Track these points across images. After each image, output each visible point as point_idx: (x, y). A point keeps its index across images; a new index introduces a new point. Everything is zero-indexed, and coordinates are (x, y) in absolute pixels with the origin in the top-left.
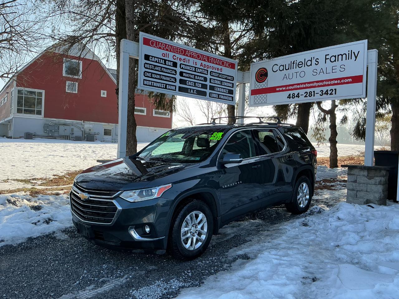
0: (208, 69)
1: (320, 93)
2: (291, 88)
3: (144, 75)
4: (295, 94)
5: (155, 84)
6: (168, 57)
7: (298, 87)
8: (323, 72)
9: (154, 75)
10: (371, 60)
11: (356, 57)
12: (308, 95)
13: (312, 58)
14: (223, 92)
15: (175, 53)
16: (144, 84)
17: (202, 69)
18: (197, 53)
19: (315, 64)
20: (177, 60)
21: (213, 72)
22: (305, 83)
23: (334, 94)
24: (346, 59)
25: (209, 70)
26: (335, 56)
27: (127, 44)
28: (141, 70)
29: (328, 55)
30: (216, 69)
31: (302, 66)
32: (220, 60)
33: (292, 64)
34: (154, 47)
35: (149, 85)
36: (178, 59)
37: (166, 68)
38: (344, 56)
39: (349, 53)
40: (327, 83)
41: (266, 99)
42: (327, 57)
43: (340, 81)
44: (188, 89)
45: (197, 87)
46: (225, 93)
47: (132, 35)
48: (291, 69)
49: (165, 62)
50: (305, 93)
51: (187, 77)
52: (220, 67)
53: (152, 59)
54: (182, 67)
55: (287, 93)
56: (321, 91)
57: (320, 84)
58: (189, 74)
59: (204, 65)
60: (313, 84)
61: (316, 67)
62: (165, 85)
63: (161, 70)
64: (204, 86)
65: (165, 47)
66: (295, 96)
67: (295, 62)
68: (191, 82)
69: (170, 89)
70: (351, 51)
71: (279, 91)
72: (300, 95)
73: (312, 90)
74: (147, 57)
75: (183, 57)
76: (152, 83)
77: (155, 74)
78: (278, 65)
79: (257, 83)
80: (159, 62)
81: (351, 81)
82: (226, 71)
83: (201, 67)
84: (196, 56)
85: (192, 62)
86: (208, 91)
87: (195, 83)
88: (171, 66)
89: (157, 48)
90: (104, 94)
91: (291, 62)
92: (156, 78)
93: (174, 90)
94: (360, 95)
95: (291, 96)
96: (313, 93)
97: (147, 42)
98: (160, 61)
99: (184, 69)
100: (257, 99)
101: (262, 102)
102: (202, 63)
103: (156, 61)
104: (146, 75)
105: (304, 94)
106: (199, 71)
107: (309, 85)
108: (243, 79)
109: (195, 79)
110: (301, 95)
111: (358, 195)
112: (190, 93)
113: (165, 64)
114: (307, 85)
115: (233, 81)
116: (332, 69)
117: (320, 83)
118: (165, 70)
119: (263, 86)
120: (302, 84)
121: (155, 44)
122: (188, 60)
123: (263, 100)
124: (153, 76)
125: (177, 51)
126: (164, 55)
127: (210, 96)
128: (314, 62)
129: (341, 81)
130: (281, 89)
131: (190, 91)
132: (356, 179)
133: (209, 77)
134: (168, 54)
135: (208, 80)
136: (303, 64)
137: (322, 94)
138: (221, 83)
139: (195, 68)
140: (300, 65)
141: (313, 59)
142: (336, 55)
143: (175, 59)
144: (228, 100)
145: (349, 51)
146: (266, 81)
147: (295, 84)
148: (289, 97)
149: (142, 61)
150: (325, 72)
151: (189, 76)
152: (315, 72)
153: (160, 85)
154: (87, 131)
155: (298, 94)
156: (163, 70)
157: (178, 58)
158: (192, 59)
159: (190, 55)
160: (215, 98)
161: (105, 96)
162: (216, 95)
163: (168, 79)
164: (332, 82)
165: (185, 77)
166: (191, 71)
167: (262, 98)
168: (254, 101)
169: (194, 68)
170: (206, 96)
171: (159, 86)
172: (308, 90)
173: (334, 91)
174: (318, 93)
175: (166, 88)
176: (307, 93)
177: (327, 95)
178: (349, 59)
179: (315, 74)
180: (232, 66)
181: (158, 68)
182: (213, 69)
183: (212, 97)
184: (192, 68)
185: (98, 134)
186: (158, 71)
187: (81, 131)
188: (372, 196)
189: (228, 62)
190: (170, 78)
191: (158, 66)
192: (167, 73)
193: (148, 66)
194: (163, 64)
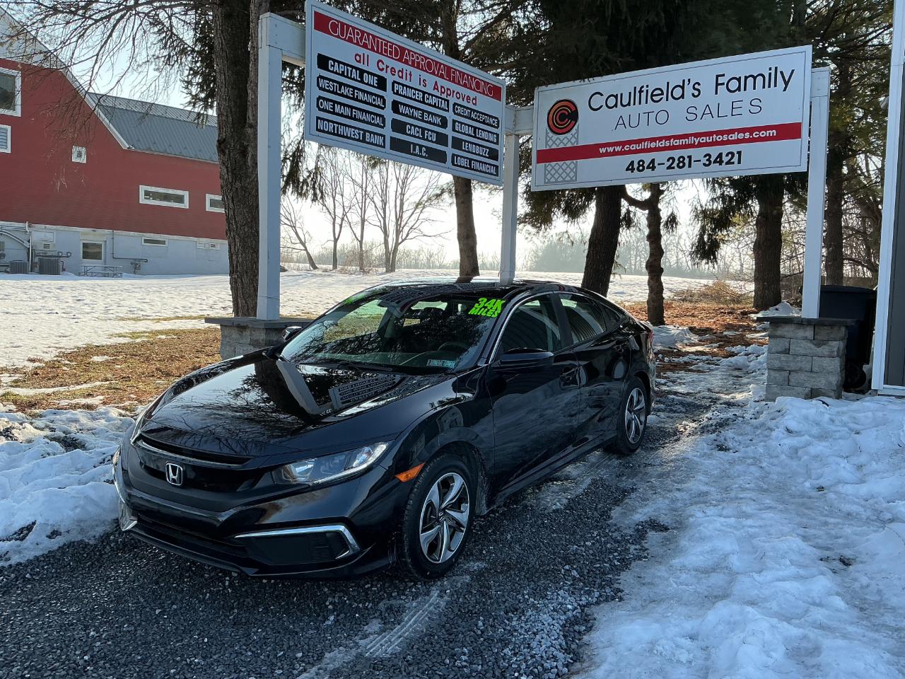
0: (449, 98)
1: (704, 160)
2: (634, 147)
3: (318, 106)
4: (644, 162)
5: (341, 129)
6: (368, 65)
7: (653, 145)
8: (711, 113)
9: (339, 106)
10: (819, 90)
11: (786, 83)
12: (675, 165)
13: (684, 81)
14: (479, 155)
15: (381, 53)
16: (317, 130)
17: (436, 97)
18: (426, 58)
19: (693, 95)
20: (387, 72)
21: (459, 105)
22: (668, 138)
23: (736, 162)
24: (764, 87)
25: (452, 100)
26: (739, 80)
27: (276, 26)
28: (311, 93)
29: (723, 75)
30: (465, 98)
31: (662, 98)
32: (472, 77)
33: (638, 94)
34: (338, 37)
35: (328, 132)
36: (389, 69)
37: (364, 92)
38: (760, 79)
39: (770, 74)
40: (719, 138)
41: (576, 173)
42: (721, 80)
43: (751, 134)
44: (410, 143)
45: (427, 140)
46: (482, 156)
47: (264, 4)
48: (634, 104)
49: (361, 77)
50: (668, 160)
51: (406, 115)
52: (472, 94)
53: (333, 66)
54: (398, 91)
55: (627, 159)
56: (705, 156)
57: (704, 140)
58: (412, 107)
59: (442, 87)
60: (687, 140)
61: (695, 101)
62: (362, 132)
63: (353, 94)
64: (442, 139)
65: (361, 39)
66: (646, 165)
67: (644, 89)
68: (415, 126)
69: (372, 144)
70: (776, 68)
71: (607, 154)
72: (656, 165)
73: (685, 153)
74: (323, 62)
75: (399, 66)
76: (334, 126)
77: (341, 104)
78: (602, 95)
79: (551, 134)
80: (349, 76)
81: (775, 135)
82: (485, 104)
83: (435, 93)
84: (424, 64)
85: (416, 77)
86: (449, 150)
87: (423, 130)
88: (373, 86)
89: (344, 39)
90: (80, 155)
91: (635, 88)
92: (342, 115)
93: (381, 146)
94: (796, 166)
95: (636, 166)
96: (687, 161)
97: (322, 23)
98: (351, 71)
99: (400, 95)
100: (553, 172)
101: (564, 179)
102: (436, 83)
104: (322, 105)
105: (665, 161)
106: (430, 101)
107: (678, 142)
108: (515, 125)
109: (423, 120)
110: (659, 164)
111: (792, 380)
112: (412, 154)
113: (362, 82)
114: (673, 142)
115: (497, 127)
116: (733, 108)
117: (704, 138)
118: (361, 95)
119: (565, 141)
120: (660, 139)
121: (339, 30)
122: (408, 73)
123: (568, 175)
124: (337, 108)
125: (386, 51)
126: (358, 58)
127: (453, 163)
129: (753, 134)
130: (611, 149)
131: (414, 150)
132: (787, 345)
133: (450, 116)
134: (368, 56)
135: (450, 124)
136: (662, 94)
137: (707, 163)
138: (475, 132)
139: (424, 93)
140: (656, 95)
141: (686, 82)
142: (740, 77)
143: (382, 70)
144: (488, 173)
145: (770, 69)
146: (573, 131)
147: (644, 140)
148: (630, 168)
149: (312, 71)
150: (715, 114)
151: (411, 112)
152: (691, 114)
153: (353, 133)
154: (40, 248)
155: (653, 161)
156: (357, 96)
157: (387, 67)
158: (416, 73)
159: (413, 61)
160: (463, 167)
161: (83, 160)
162: (466, 160)
164: (731, 137)
165: (402, 114)
166: (415, 100)
167: (564, 171)
168: (545, 175)
169: (420, 93)
170: (444, 161)
171: (349, 136)
172: (676, 154)
173: (737, 156)
174: (700, 161)
175: (364, 141)
176: (673, 159)
177: (720, 164)
178: (769, 87)
179: (691, 117)
180: (495, 92)
181: (347, 91)
182: (459, 98)
183: (457, 165)
184: (418, 94)
185: (68, 257)
186: (347, 97)
187: (23, 247)
188: (823, 382)
189: (488, 83)
190: (372, 116)
191: (346, 85)
192: (365, 102)
193: (326, 85)
194: (356, 80)
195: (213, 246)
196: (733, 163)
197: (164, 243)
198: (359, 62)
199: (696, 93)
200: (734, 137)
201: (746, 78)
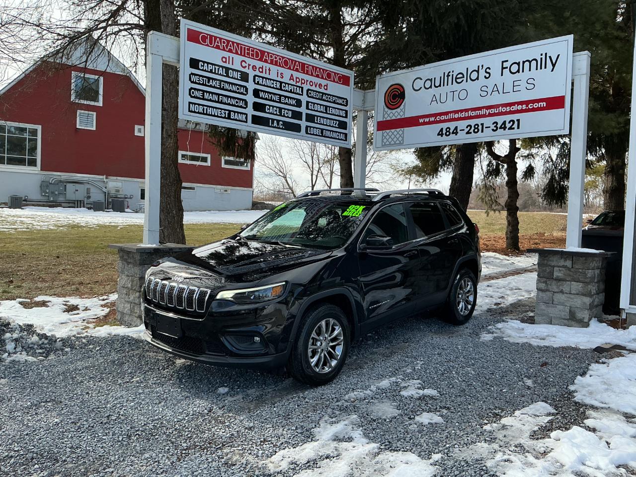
0: (303, 86)
1: (493, 127)
2: (443, 117)
3: (190, 94)
5: (210, 111)
6: (233, 64)
7: (456, 116)
8: (498, 91)
9: (208, 94)
10: (579, 69)
11: (554, 65)
12: (472, 131)
13: (479, 66)
14: (330, 126)
15: (244, 56)
16: (189, 111)
17: (292, 85)
18: (283, 58)
19: (485, 77)
20: (249, 69)
21: (311, 90)
22: (466, 110)
23: (516, 127)
24: (537, 69)
25: (306, 87)
26: (518, 64)
27: (158, 40)
28: (184, 85)
29: (507, 61)
30: (318, 85)
31: (463, 80)
32: (323, 70)
33: (446, 78)
34: (207, 45)
35: (198, 113)
36: (251, 67)
37: (229, 83)
38: (534, 63)
39: (541, 58)
40: (504, 109)
41: (403, 138)
42: (505, 65)
43: (527, 106)
44: (269, 119)
45: (284, 116)
46: (333, 126)
48: (444, 85)
49: (227, 72)
50: (467, 127)
51: (266, 99)
52: (324, 82)
53: (203, 66)
54: (258, 82)
55: (438, 127)
56: (493, 124)
58: (270, 93)
59: (297, 78)
60: (480, 111)
61: (486, 82)
62: (227, 112)
63: (220, 85)
64: (297, 115)
65: (227, 46)
66: (451, 131)
67: (451, 74)
68: (273, 107)
69: (236, 120)
70: (546, 54)
71: (425, 123)
72: (458, 131)
73: (479, 121)
74: (194, 63)
75: (259, 64)
76: (204, 108)
77: (210, 93)
78: (421, 79)
79: (386, 109)
80: (217, 72)
81: (545, 106)
82: (335, 89)
83: (291, 82)
84: (282, 62)
85: (274, 72)
86: (303, 123)
87: (281, 109)
88: (237, 79)
89: (213, 47)
90: (140, 131)
91: (444, 73)
92: (210, 100)
93: (244, 122)
94: (560, 130)
95: (444, 132)
96: (480, 127)
97: (193, 37)
98: (219, 69)
99: (261, 85)
100: (388, 137)
101: (395, 142)
102: (292, 75)
103: (211, 70)
104: (193, 94)
105: (465, 128)
106: (287, 88)
107: (474, 113)
108: (364, 103)
109: (280, 102)
110: (460, 130)
111: (555, 300)
112: (271, 127)
113: (227, 76)
114: (471, 113)
115: (346, 106)
116: (514, 86)
117: (493, 110)
118: (227, 86)
119: (396, 114)
120: (462, 111)
121: (208, 41)
122: (268, 69)
123: (398, 139)
124: (206, 96)
125: (248, 54)
126: (224, 60)
127: (307, 133)
128: (482, 73)
129: (529, 106)
130: (427, 120)
131: (273, 123)
132: (552, 272)
133: (304, 99)
134: (233, 58)
135: (304, 104)
136: (463, 77)
137: (495, 128)
138: (326, 110)
139: (281, 83)
140: (458, 78)
141: (480, 68)
142: (519, 62)
143: (245, 67)
144: (338, 139)
145: (542, 55)
146: (402, 107)
147: (450, 112)
148: (440, 133)
149: (185, 70)
150: (501, 91)
151: (270, 96)
152: (484, 91)
154: (113, 192)
155: (456, 128)
156: (223, 87)
157: (249, 65)
158: (274, 68)
159: (272, 61)
160: (316, 135)
161: (142, 134)
162: (318, 130)
163: (234, 102)
164: (513, 108)
165: (262, 98)
166: (273, 88)
167: (395, 136)
168: (383, 140)
169: (278, 83)
170: (299, 131)
171: (216, 114)
172: (472, 122)
173: (516, 123)
174: (490, 127)
175: (229, 118)
176: (471, 126)
177: (505, 130)
178: (541, 68)
179: (484, 94)
180: (345, 80)
181: (214, 83)
182: (312, 86)
183: (311, 134)
184: (276, 83)
185: (131, 198)
186: (214, 87)
187: (102, 192)
188: (579, 302)
189: (338, 74)
190: (236, 100)
191: (213, 79)
192: (230, 91)
193: (197, 79)
194: (223, 75)
195: (226, 191)
196: (514, 128)
197: (193, 189)
198: (226, 62)
199: (487, 75)
200: (515, 108)
201: (524, 62)
